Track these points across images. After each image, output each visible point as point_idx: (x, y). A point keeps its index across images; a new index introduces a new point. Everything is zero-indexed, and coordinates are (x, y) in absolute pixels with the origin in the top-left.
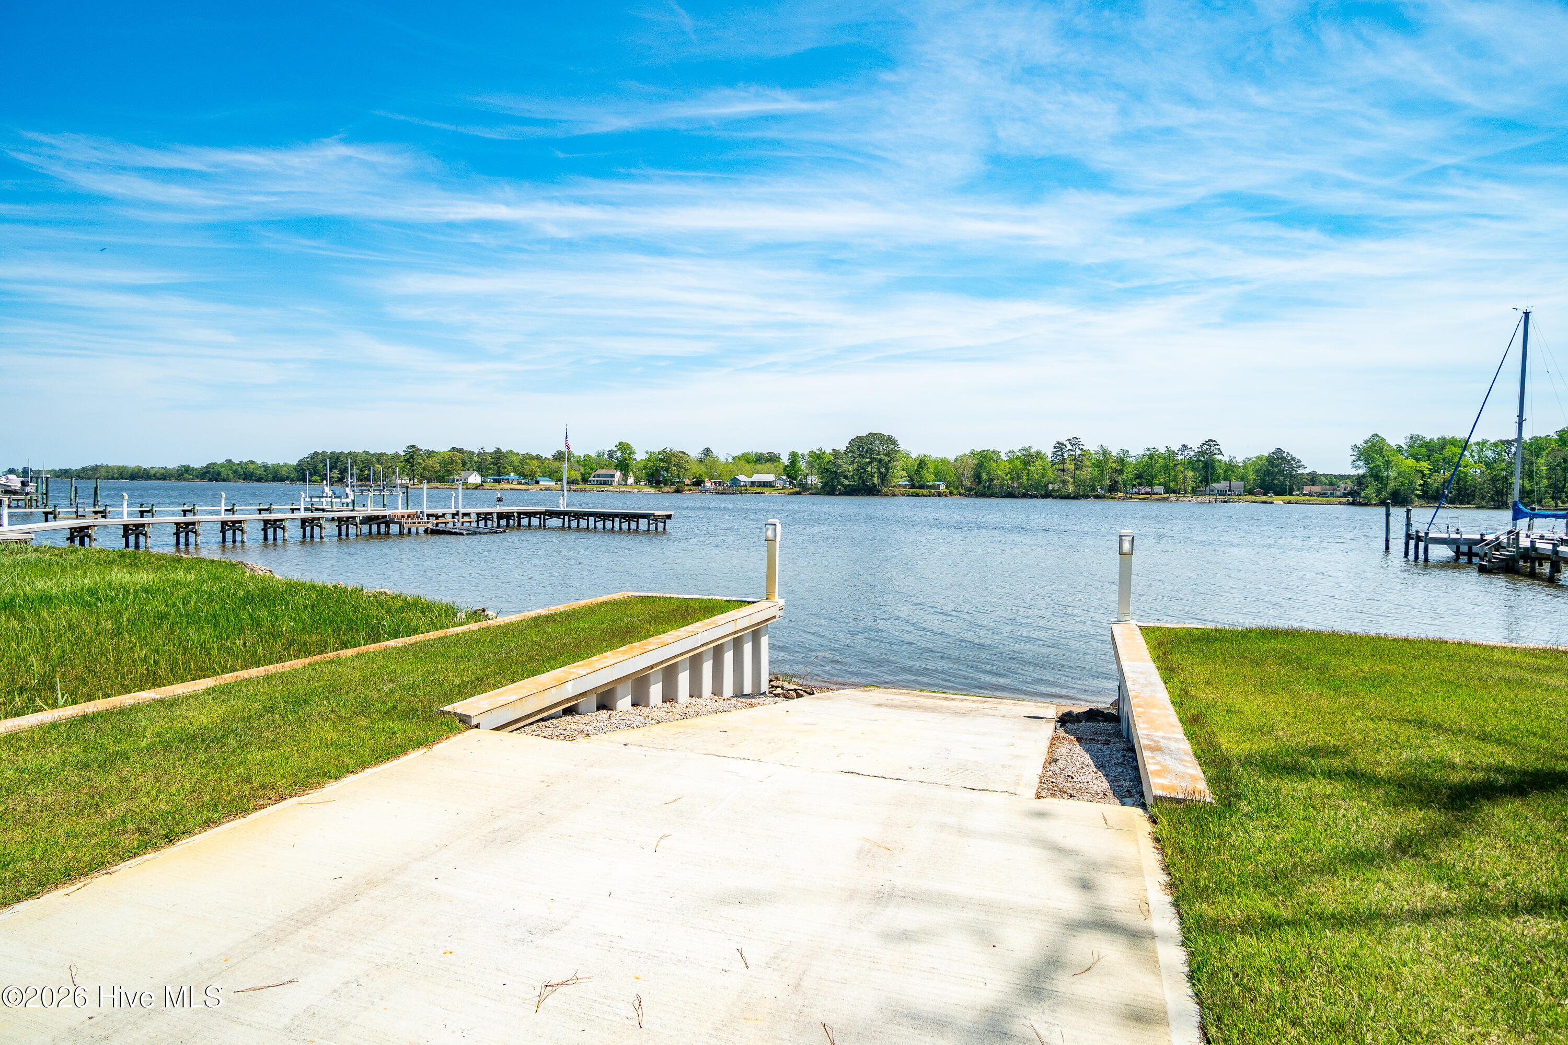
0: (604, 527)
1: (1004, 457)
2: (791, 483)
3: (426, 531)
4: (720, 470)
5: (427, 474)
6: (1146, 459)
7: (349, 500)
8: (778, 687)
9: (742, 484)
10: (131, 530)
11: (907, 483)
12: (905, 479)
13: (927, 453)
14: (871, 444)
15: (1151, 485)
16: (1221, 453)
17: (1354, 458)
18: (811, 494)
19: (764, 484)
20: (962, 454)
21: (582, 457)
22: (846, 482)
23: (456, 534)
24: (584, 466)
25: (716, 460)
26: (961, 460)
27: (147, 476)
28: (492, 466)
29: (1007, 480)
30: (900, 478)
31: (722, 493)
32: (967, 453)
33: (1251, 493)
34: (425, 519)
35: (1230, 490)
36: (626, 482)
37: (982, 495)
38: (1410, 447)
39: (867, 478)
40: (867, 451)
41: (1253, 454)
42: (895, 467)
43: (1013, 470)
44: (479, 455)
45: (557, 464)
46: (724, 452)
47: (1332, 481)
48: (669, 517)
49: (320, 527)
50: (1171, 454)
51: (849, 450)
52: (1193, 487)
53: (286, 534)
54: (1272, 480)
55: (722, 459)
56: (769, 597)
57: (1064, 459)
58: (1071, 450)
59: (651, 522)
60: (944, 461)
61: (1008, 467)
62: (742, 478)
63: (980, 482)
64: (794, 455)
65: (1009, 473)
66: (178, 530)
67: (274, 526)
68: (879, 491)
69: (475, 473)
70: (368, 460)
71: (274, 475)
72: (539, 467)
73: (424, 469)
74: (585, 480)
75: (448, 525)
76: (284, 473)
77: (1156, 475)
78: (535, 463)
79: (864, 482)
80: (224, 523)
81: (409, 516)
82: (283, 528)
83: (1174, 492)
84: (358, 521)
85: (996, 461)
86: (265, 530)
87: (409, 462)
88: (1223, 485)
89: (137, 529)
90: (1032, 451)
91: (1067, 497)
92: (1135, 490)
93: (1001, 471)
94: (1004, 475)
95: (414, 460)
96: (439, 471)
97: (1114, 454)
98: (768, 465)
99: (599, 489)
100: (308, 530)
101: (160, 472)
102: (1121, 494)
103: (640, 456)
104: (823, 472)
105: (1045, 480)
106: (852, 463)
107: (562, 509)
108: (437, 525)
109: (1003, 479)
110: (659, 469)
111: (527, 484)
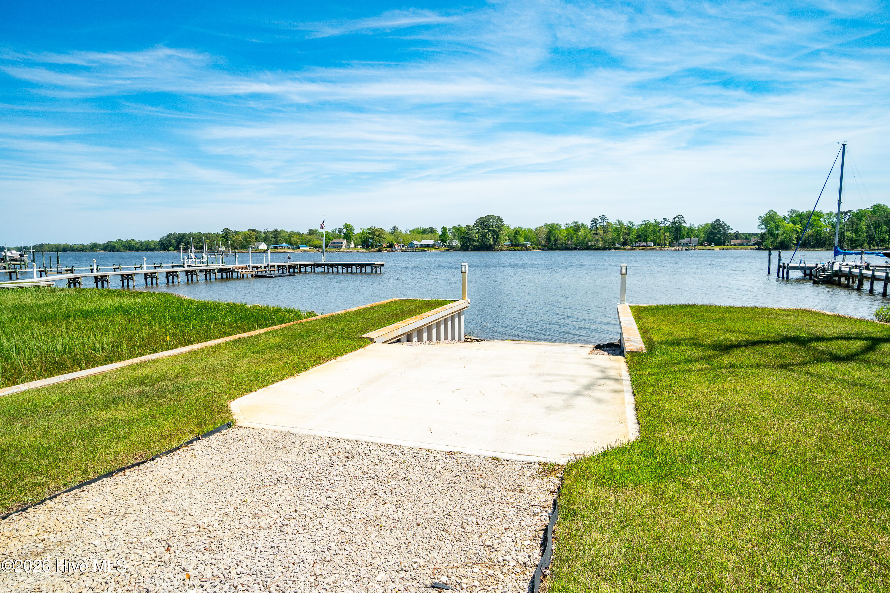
0: (348, 271)
1: (563, 227)
2: (443, 245)
3: (252, 276)
4: (402, 238)
5: (235, 244)
6: (643, 226)
7: (205, 260)
9: (416, 246)
10: (99, 279)
11: (509, 243)
12: (508, 241)
13: (520, 226)
14: (488, 221)
15: (646, 241)
16: (685, 222)
17: (760, 223)
18: (454, 251)
19: (428, 246)
20: (539, 226)
21: (324, 233)
22: (475, 244)
23: (269, 277)
24: (326, 238)
25: (400, 233)
26: (539, 229)
28: (272, 239)
29: (565, 240)
30: (505, 240)
31: (405, 251)
32: (543, 225)
33: (702, 244)
34: (251, 270)
35: (690, 243)
36: (349, 246)
37: (549, 249)
38: (791, 217)
39: (486, 241)
40: (486, 226)
41: (703, 223)
42: (502, 234)
43: (568, 235)
44: (265, 233)
45: (310, 237)
46: (404, 228)
47: (747, 237)
48: (383, 265)
49: (197, 275)
50: (657, 224)
51: (476, 225)
52: (669, 242)
53: (179, 279)
54: (714, 237)
55: (404, 232)
56: (464, 298)
57: (597, 228)
58: (601, 223)
59: (373, 268)
60: (530, 230)
61: (566, 233)
62: (415, 242)
63: (550, 242)
64: (444, 229)
65: (566, 236)
66: (122, 278)
67: (172, 275)
68: (493, 248)
69: (263, 243)
70: (201, 237)
71: (147, 247)
72: (299, 239)
73: (233, 241)
75: (264, 272)
76: (152, 246)
77: (649, 236)
78: (297, 236)
79: (484, 243)
80: (146, 274)
81: (242, 268)
82: (178, 276)
83: (659, 245)
84: (216, 271)
85: (559, 230)
86: (168, 278)
87: (225, 238)
88: (686, 240)
89: (102, 278)
90: (579, 223)
91: (599, 249)
92: (637, 244)
93: (561, 236)
94: (563, 238)
95: (228, 236)
96: (242, 242)
97: (625, 224)
98: (430, 235)
99: (335, 251)
100: (190, 277)
102: (629, 247)
103: (357, 231)
104: (461, 238)
105: (586, 239)
106: (478, 232)
107: (323, 262)
108: (258, 272)
109: (563, 240)
110: (368, 239)
111: (293, 249)
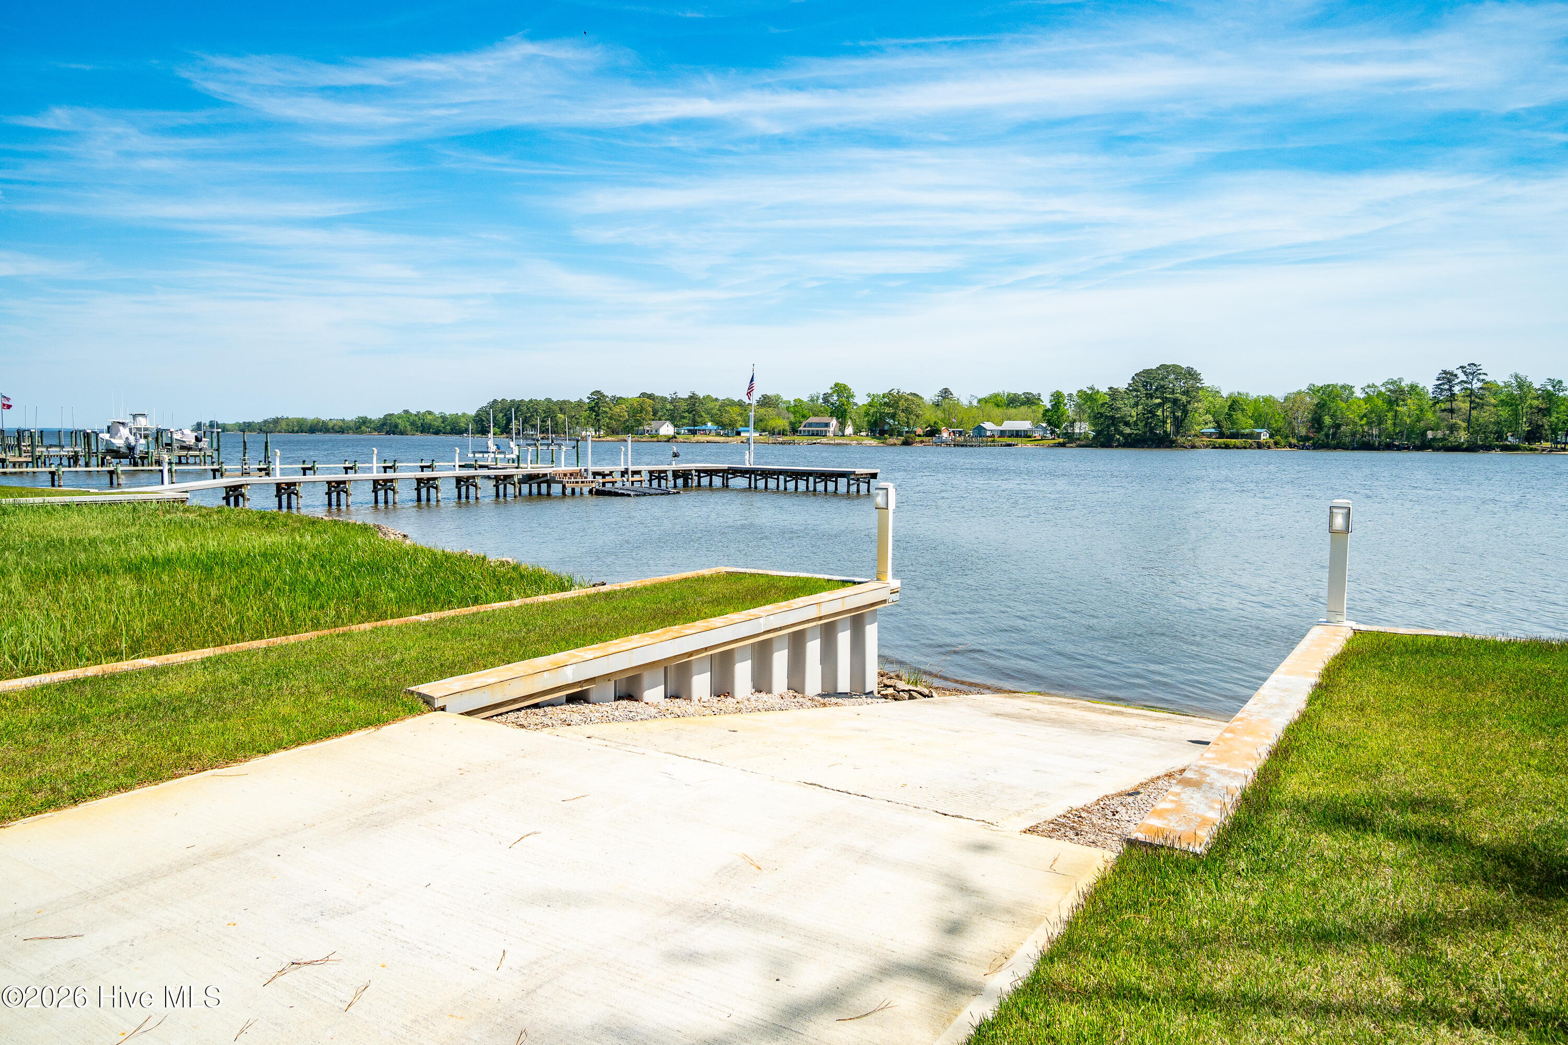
0: (796, 488)
1: (1359, 394)
2: (1053, 432)
3: (591, 491)
4: (960, 416)
5: (614, 424)
7: (514, 456)
8: (890, 686)
9: (988, 433)
10: (284, 489)
11: (1213, 430)
12: (1211, 425)
13: (1243, 390)
14: (1162, 379)
18: (1078, 446)
19: (1017, 434)
20: (1294, 390)
21: (792, 402)
22: (1128, 431)
23: (622, 495)
24: (794, 413)
25: (957, 404)
26: (1293, 400)
27: (326, 428)
28: (686, 414)
29: (1362, 426)
30: (1203, 424)
31: (962, 446)
32: (1304, 388)
34: (590, 478)
36: (843, 432)
37: (1318, 446)
39: (1156, 425)
40: (1157, 389)
42: (1197, 409)
43: (1371, 412)
44: (672, 401)
45: (763, 411)
46: (967, 394)
48: (874, 476)
49: (476, 486)
51: (1132, 389)
53: (439, 495)
55: (964, 402)
56: (881, 576)
57: (1453, 395)
58: (1465, 382)
59: (852, 482)
60: (1268, 400)
61: (1365, 407)
62: (988, 426)
63: (1320, 428)
64: (1057, 396)
65: (1365, 415)
66: (329, 489)
67: (427, 485)
68: (1173, 442)
69: (668, 423)
70: (550, 409)
71: (453, 427)
72: (741, 414)
73: (610, 418)
74: (794, 431)
75: (616, 485)
78: (737, 409)
79: (1152, 430)
80: (376, 482)
81: (571, 475)
82: (436, 488)
84: (516, 480)
85: (1346, 400)
86: (418, 490)
87: (594, 411)
89: (289, 488)
90: (1403, 384)
91: (1457, 448)
93: (1352, 414)
94: (1357, 420)
95: (599, 408)
96: (627, 420)
97: (1537, 386)
98: (1023, 409)
99: (810, 442)
100: (464, 489)
101: (338, 424)
102: (1547, 445)
103: (861, 399)
104: (1095, 418)
105: (1422, 424)
106: (1136, 404)
107: (748, 466)
108: (604, 484)
109: (1355, 424)
110: (883, 416)
111: (727, 435)
